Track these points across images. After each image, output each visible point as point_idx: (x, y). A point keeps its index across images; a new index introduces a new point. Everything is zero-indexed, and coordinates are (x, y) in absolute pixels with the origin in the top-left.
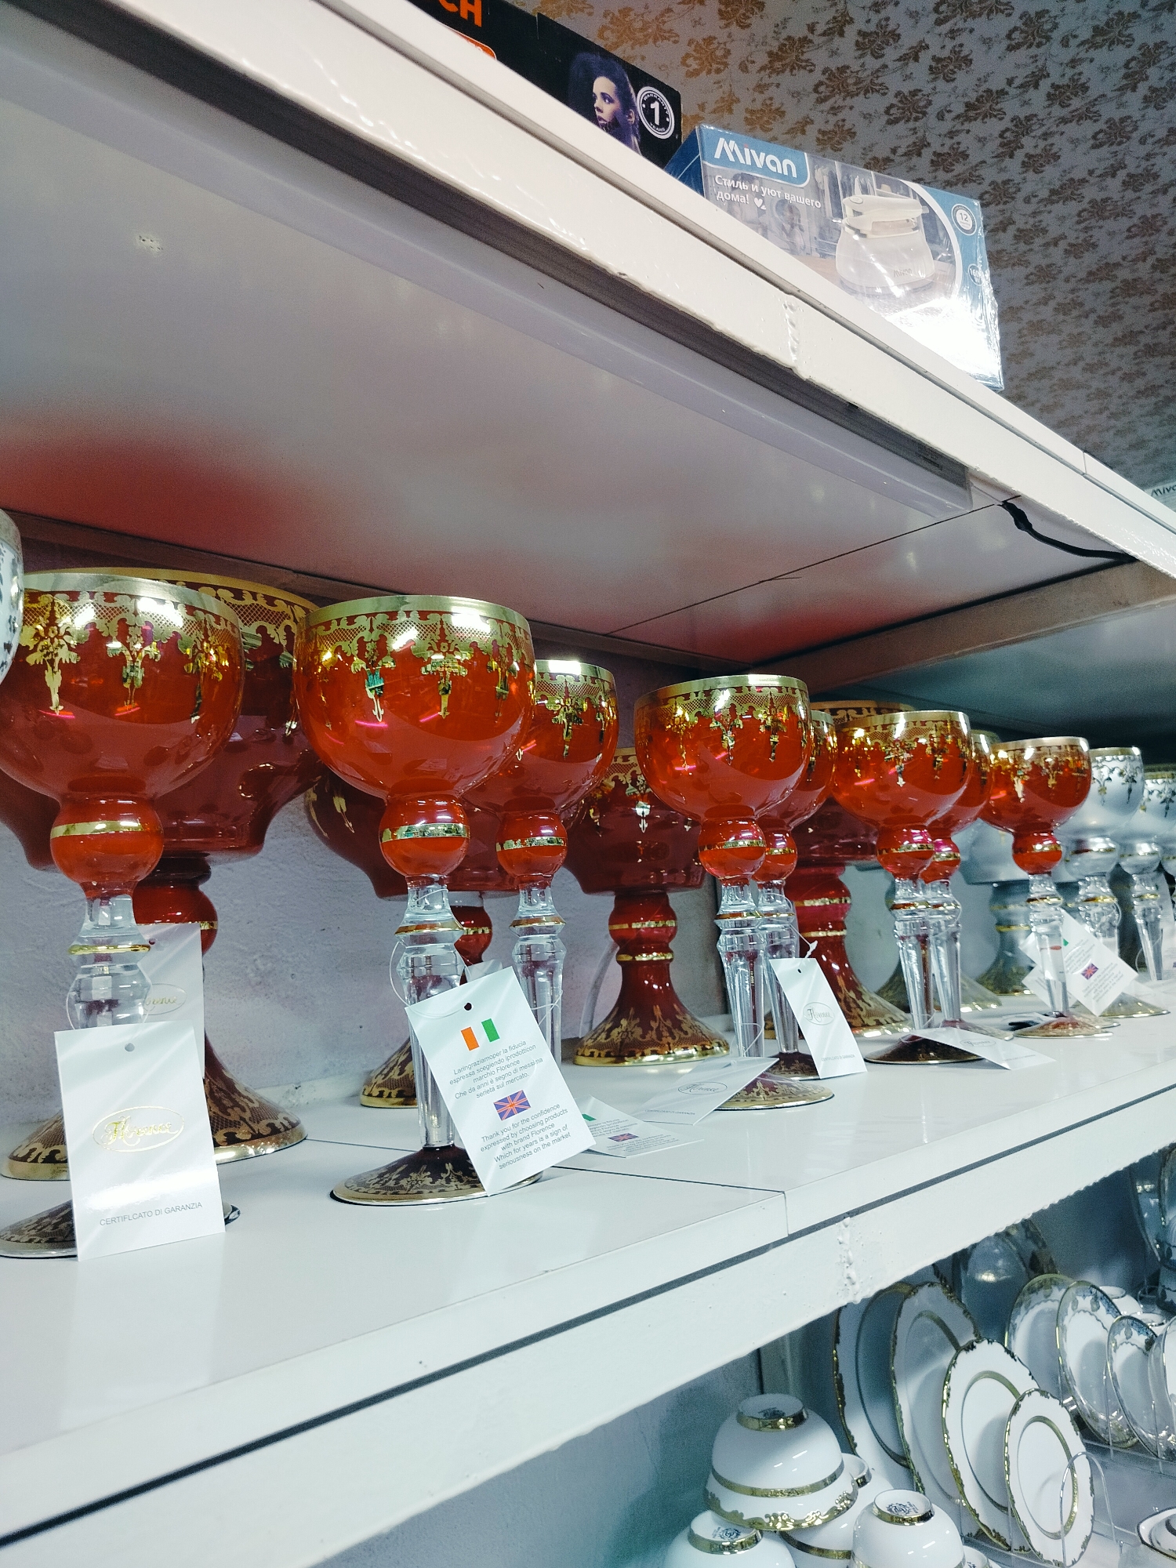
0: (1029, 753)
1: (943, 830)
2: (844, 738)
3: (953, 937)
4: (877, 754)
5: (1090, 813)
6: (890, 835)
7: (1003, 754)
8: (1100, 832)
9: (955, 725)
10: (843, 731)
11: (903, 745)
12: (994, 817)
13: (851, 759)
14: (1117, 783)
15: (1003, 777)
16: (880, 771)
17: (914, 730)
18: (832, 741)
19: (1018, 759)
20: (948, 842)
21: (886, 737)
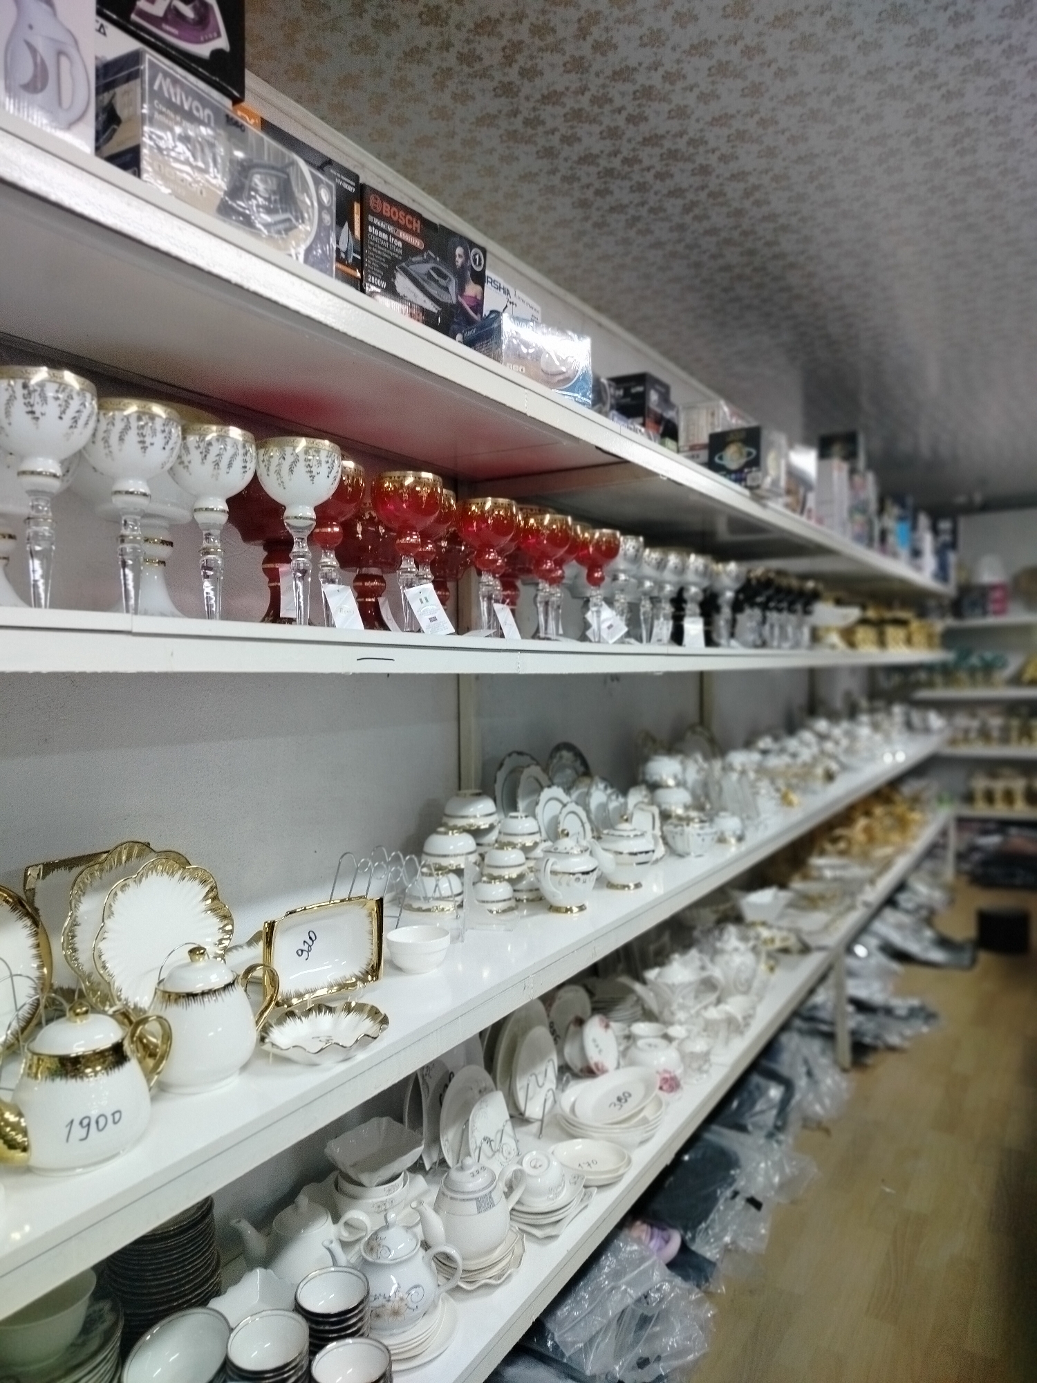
0: (597, 535)
1: (559, 563)
2: (526, 523)
3: (559, 607)
4: (538, 530)
5: (620, 563)
6: (539, 562)
7: (587, 535)
8: (624, 572)
9: (567, 522)
10: (526, 520)
11: (547, 528)
12: (581, 561)
13: (529, 531)
14: (631, 551)
15: (585, 544)
16: (538, 537)
17: (551, 522)
18: (522, 523)
19: (592, 536)
20: (561, 568)
21: (542, 524)
